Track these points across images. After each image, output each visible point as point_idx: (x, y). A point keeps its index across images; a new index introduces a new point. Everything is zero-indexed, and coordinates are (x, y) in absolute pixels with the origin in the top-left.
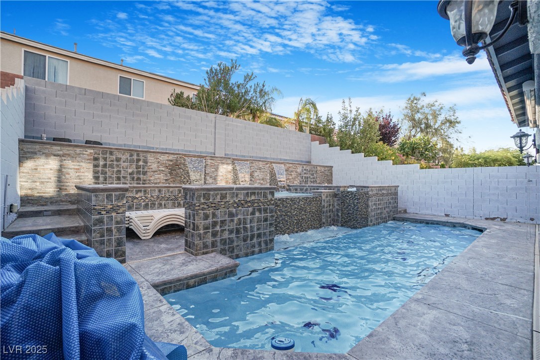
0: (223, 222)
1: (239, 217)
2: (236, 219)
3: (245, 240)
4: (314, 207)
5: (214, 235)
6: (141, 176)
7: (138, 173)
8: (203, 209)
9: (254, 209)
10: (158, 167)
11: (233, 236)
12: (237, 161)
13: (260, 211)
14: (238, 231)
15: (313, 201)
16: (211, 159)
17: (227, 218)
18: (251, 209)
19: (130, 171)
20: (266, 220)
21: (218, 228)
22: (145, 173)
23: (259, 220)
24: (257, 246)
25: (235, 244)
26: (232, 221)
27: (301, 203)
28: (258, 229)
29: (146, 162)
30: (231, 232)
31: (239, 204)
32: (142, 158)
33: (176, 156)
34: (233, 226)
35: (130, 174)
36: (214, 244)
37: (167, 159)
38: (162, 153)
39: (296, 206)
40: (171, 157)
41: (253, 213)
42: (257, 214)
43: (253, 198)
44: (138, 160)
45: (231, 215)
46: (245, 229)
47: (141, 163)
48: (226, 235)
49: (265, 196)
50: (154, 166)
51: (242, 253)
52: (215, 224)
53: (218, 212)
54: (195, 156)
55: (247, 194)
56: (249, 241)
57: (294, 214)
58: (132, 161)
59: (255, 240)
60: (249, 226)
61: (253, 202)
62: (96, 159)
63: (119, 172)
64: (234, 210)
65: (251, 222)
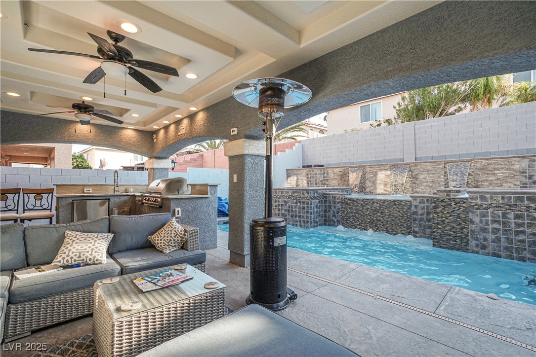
0: (282, 205)
1: (289, 204)
2: (287, 204)
3: (292, 217)
4: (395, 212)
5: (279, 210)
6: (326, 182)
7: (324, 180)
8: (275, 198)
9: (297, 201)
10: (334, 176)
11: (287, 213)
12: (396, 166)
13: (300, 202)
14: (289, 211)
15: (395, 205)
16: (370, 167)
17: (283, 203)
18: (295, 201)
19: (321, 179)
20: (304, 208)
21: (280, 207)
22: (327, 180)
23: (300, 208)
24: (298, 222)
25: (287, 217)
26: (286, 205)
27: (375, 204)
28: (299, 213)
29: (328, 174)
30: (286, 210)
31: (289, 197)
32: (326, 172)
33: (344, 168)
34: (286, 208)
35: (321, 181)
36: (279, 214)
37: (339, 170)
38: (336, 167)
39: (370, 207)
40: (341, 169)
41: (296, 203)
42: (299, 204)
43: (296, 194)
44: (324, 173)
45: (286, 202)
46: (292, 211)
47: (325, 175)
48: (283, 212)
49: (303, 194)
50: (332, 176)
51: (291, 223)
52: (279, 205)
53: (280, 200)
54: (356, 167)
55: (293, 192)
56: (294, 218)
57: (367, 213)
58: (321, 174)
59: (297, 218)
60: (294, 210)
61: (296, 197)
62: (308, 175)
63: (316, 180)
64: (287, 200)
65: (295, 208)
